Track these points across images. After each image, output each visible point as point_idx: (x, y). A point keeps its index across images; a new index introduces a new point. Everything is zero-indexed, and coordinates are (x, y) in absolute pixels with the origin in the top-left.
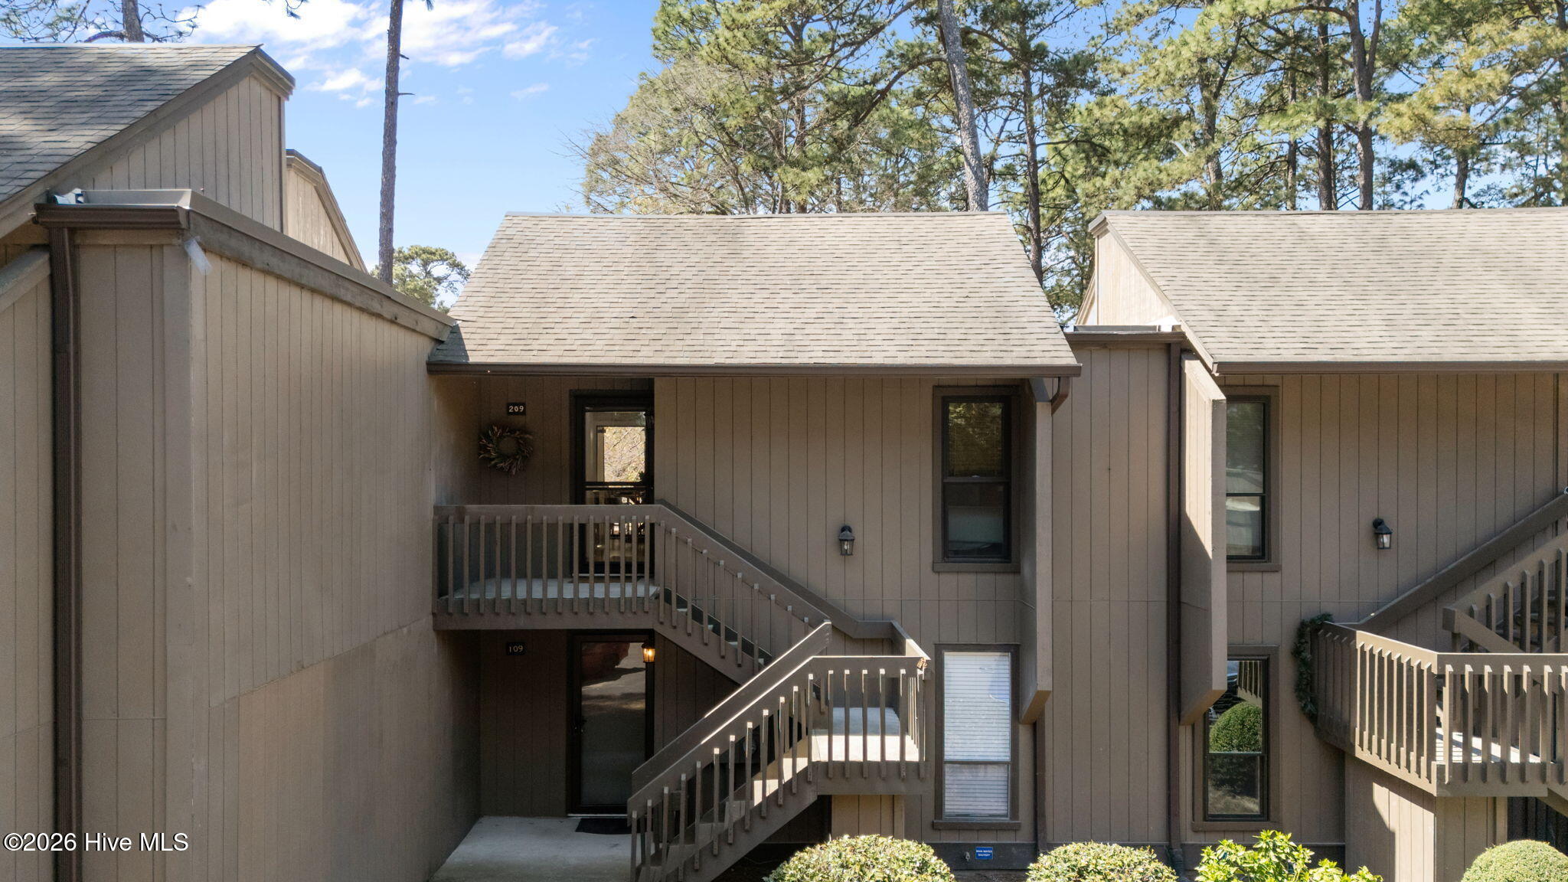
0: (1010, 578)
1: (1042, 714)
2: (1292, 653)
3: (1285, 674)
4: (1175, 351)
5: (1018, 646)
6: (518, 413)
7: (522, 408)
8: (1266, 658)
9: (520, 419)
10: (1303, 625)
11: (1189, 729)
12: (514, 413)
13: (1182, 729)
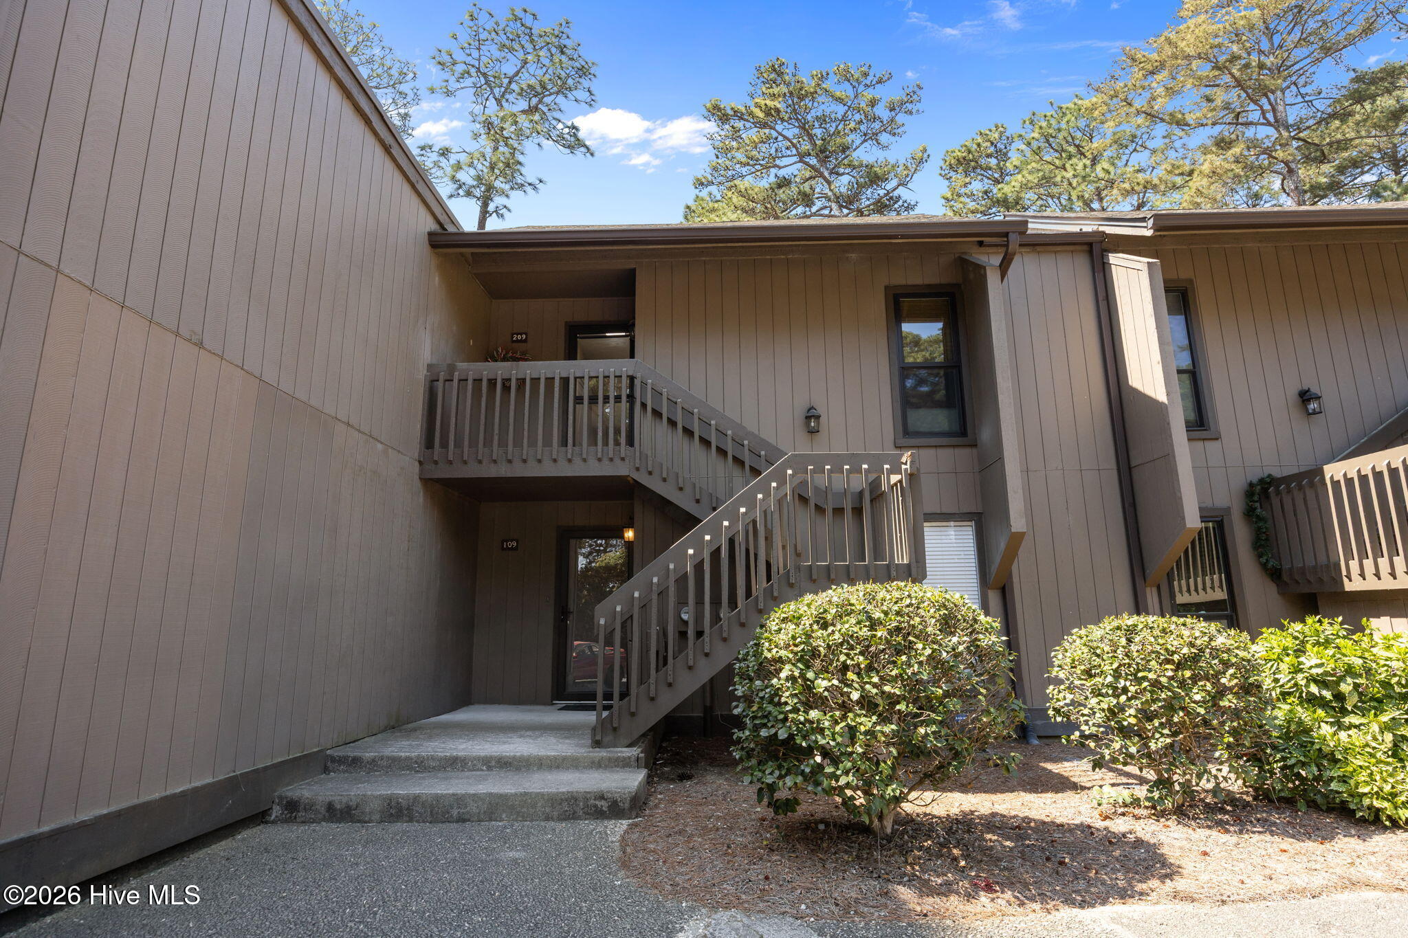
0: (967, 451)
1: (1010, 576)
2: (1244, 514)
3: (1240, 535)
4: (1096, 249)
5: (979, 515)
6: (521, 341)
7: (524, 336)
8: (1220, 519)
9: (522, 346)
10: (1251, 485)
11: (1154, 590)
12: (517, 341)
13: (1148, 590)
